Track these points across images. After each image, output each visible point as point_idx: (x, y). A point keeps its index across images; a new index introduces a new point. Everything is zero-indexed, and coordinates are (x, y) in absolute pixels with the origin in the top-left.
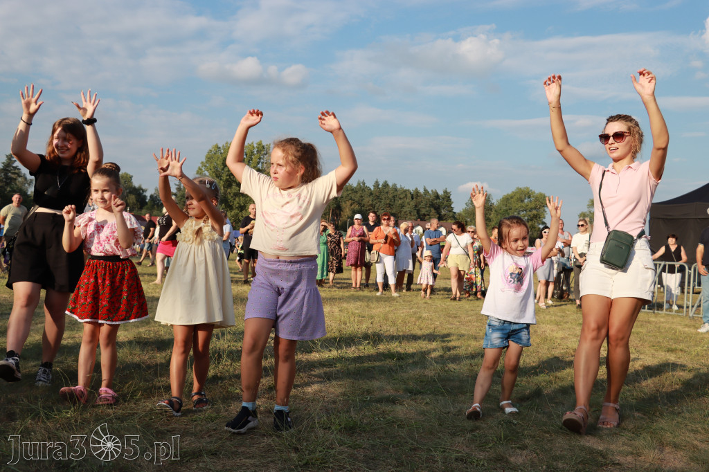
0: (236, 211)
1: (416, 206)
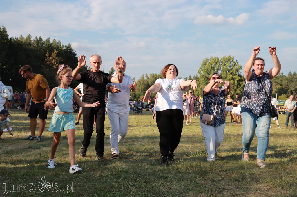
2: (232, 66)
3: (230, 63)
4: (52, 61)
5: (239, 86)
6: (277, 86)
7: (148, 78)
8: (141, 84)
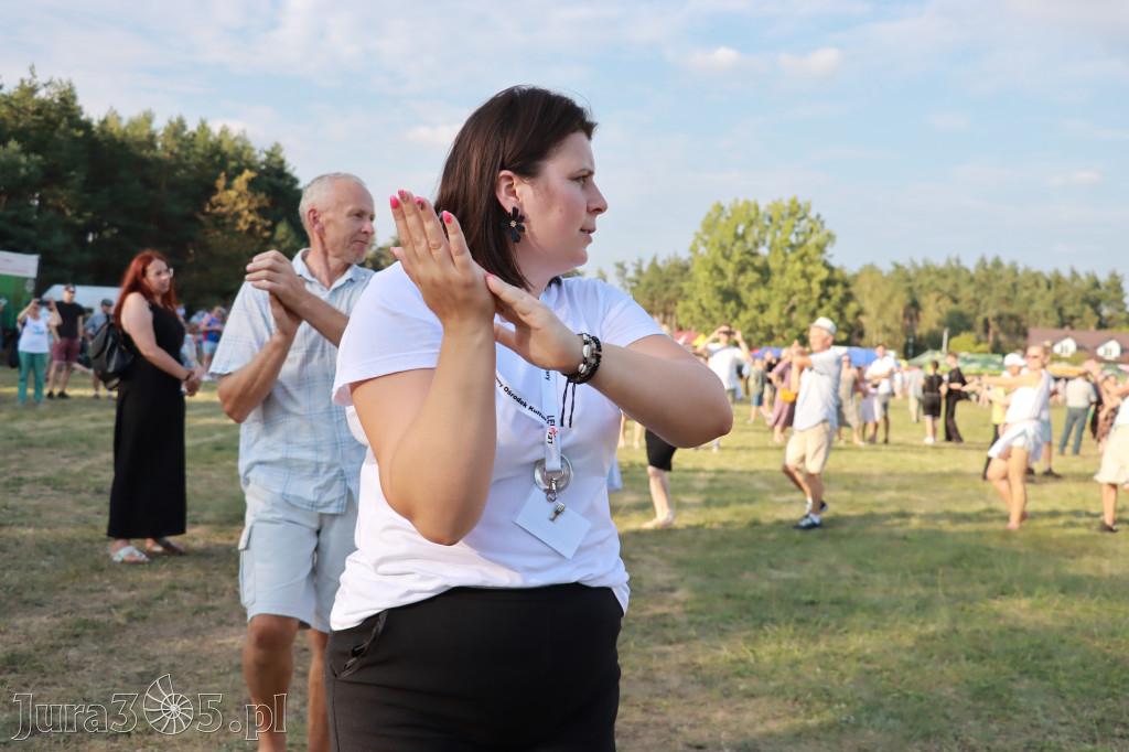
0: (753, 313)
1: (1055, 301)
2: (803, 233)
3: (797, 223)
4: (235, 204)
5: (824, 301)
6: (941, 303)
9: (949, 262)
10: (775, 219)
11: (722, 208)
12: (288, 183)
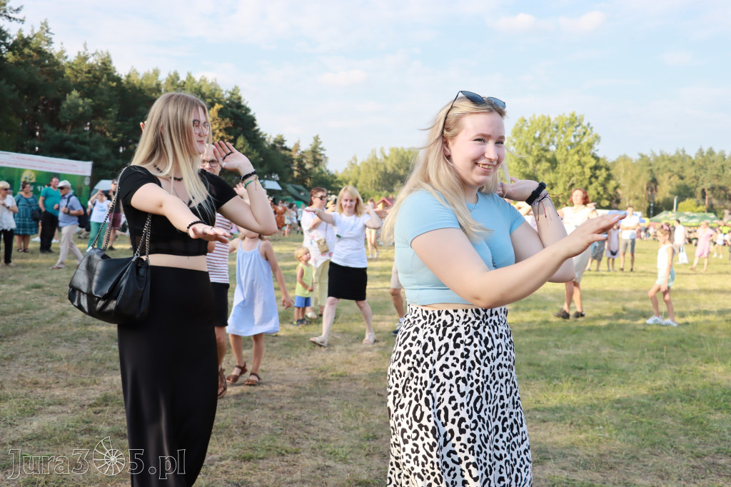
2: (579, 136)
3: (574, 129)
6: (672, 179)
7: (385, 157)
8: (372, 170)
9: (678, 152)
10: (560, 127)
11: (525, 121)
12: (244, 112)
